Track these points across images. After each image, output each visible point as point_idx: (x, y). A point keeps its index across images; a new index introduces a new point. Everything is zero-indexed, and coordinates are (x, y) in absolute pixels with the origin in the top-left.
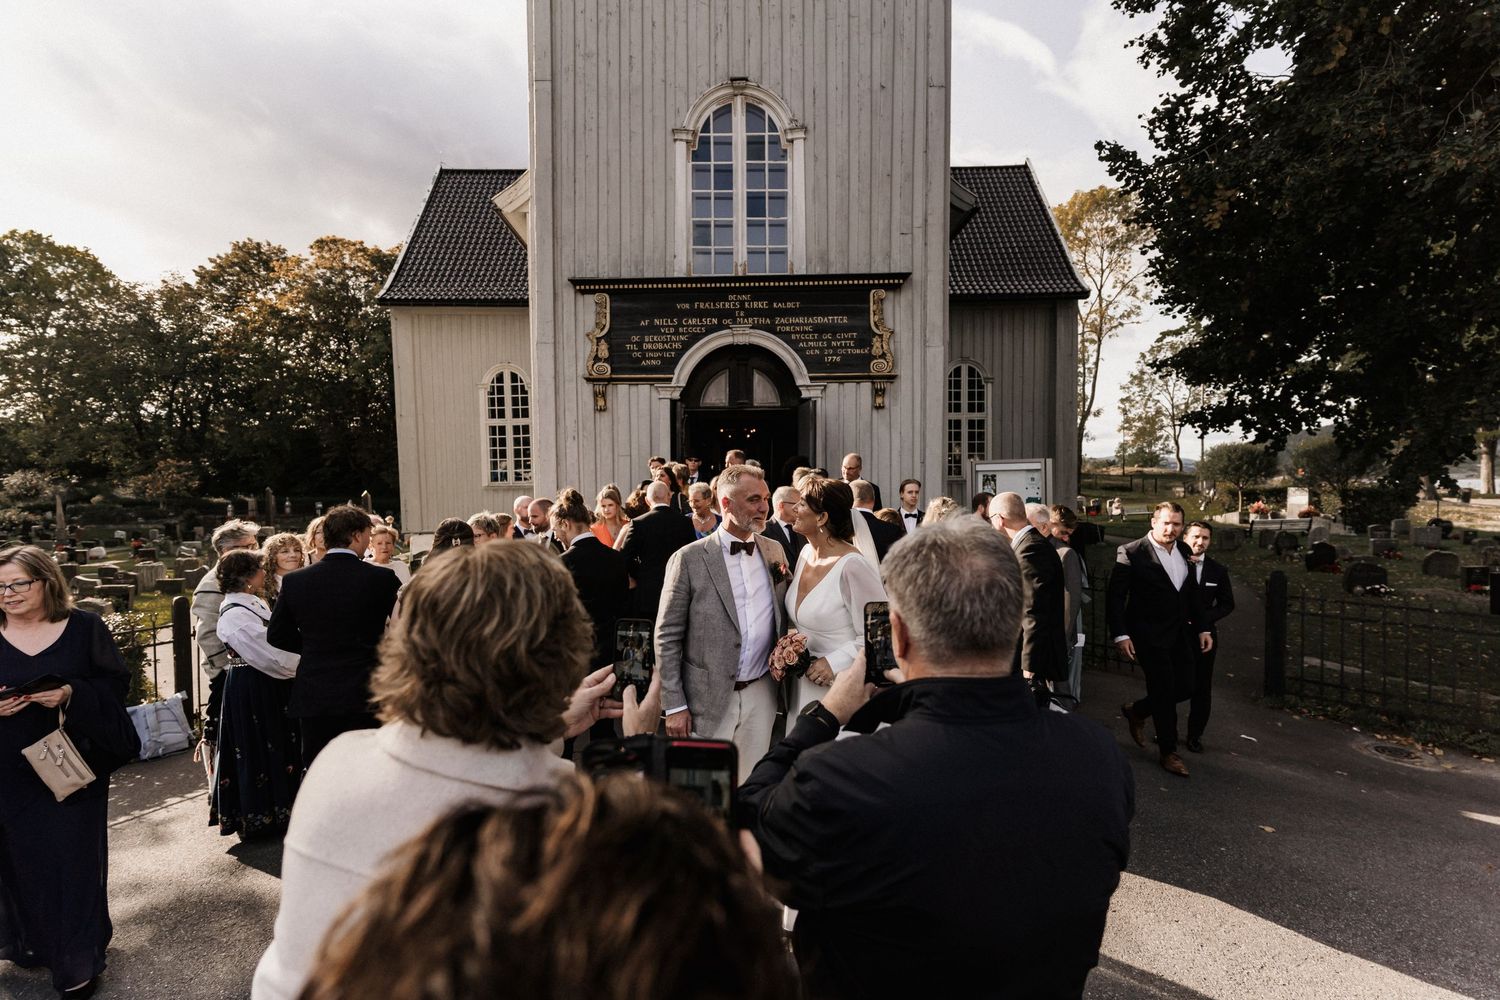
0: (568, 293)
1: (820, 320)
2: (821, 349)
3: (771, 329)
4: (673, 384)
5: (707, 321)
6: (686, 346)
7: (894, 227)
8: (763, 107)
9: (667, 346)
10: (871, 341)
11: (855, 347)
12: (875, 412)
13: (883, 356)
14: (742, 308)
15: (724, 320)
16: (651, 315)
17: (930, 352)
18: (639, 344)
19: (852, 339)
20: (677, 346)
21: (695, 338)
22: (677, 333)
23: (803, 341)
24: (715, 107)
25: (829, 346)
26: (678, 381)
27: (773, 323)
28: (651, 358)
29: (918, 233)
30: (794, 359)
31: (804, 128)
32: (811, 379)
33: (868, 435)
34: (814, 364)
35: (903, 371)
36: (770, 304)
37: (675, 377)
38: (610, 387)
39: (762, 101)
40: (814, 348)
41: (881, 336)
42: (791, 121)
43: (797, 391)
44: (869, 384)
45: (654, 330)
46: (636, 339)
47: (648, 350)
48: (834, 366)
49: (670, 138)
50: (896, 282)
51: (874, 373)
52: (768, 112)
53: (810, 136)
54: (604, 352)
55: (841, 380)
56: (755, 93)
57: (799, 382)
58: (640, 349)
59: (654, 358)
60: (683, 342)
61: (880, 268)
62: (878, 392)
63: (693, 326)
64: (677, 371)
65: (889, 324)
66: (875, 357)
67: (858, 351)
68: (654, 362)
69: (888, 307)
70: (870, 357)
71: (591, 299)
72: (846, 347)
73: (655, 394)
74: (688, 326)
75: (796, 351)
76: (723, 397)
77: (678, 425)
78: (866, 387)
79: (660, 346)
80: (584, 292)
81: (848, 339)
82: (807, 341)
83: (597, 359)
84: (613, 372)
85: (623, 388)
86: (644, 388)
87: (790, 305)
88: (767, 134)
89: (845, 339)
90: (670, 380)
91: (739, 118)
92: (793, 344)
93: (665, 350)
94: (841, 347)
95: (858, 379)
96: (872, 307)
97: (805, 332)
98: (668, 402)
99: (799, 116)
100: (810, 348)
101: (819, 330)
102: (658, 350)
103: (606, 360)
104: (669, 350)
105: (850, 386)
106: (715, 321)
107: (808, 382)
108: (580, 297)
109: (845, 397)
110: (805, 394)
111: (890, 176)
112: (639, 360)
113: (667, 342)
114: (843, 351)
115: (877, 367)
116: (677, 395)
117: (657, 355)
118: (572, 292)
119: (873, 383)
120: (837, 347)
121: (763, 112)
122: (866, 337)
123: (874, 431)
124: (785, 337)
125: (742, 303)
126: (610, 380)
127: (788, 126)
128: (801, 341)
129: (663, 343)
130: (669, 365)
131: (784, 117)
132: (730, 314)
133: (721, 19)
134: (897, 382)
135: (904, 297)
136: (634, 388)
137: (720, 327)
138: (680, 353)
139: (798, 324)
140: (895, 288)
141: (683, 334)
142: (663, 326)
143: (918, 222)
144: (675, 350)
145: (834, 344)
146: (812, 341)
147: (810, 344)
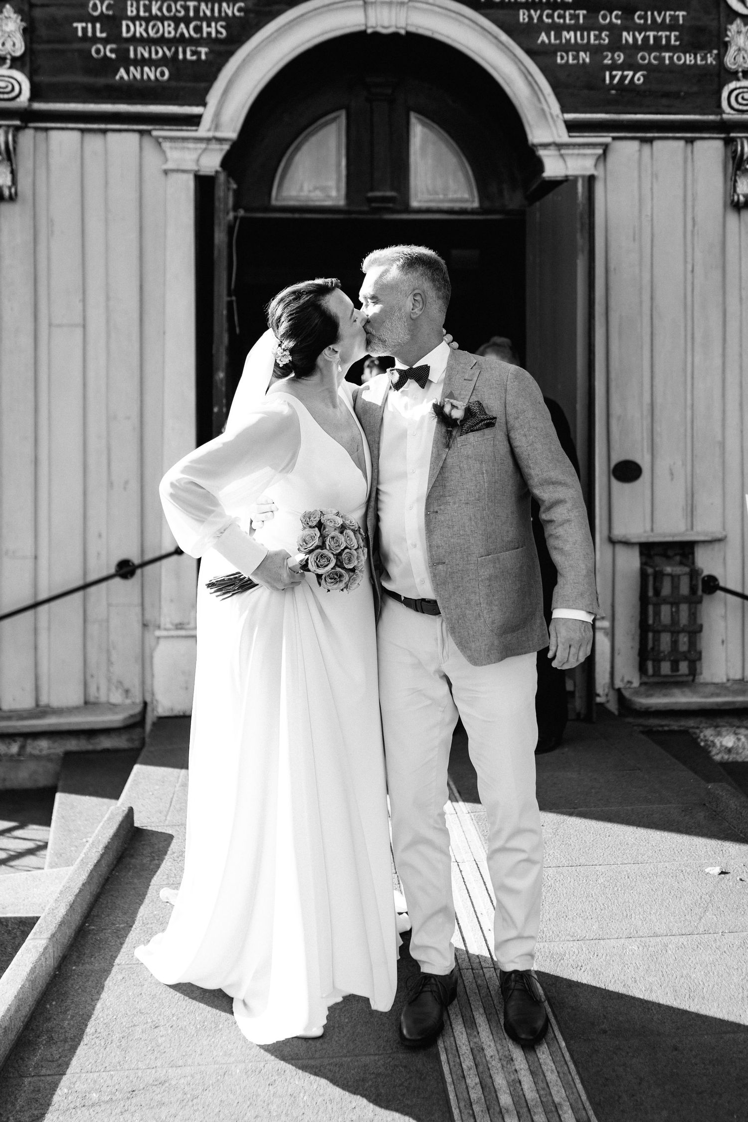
2: (596, 51)
4: (203, 131)
6: (242, 30)
9: (187, 31)
10: (722, 32)
11: (684, 48)
12: (734, 214)
18: (110, 22)
19: (671, 28)
20: (214, 30)
21: (261, 10)
23: (548, 29)
25: (616, 45)
26: (217, 126)
28: (142, 62)
30: (527, 75)
32: (572, 127)
33: (716, 275)
34: (576, 88)
37: (208, 113)
38: (27, 138)
40: (577, 48)
41: (747, 21)
43: (530, 157)
44: (719, 144)
46: (102, 8)
47: (134, 39)
48: (628, 95)
51: (729, 115)
54: (12, 40)
55: (645, 132)
57: (537, 134)
58: (114, 36)
59: (150, 62)
60: (230, 23)
62: (742, 166)
64: (214, 97)
66: (734, 74)
67: (689, 59)
68: (150, 73)
70: (725, 75)
72: (658, 46)
73: (152, 158)
75: (530, 53)
76: (332, 183)
77: (220, 237)
78: (710, 150)
79: (168, 30)
81: (663, 27)
82: (559, 29)
84: (35, 95)
85: (63, 139)
86: (123, 141)
89: (655, 26)
90: (196, 120)
92: (525, 36)
93: (182, 40)
94: (645, 46)
95: (689, 131)
97: (553, 5)
98: (189, 182)
100: (567, 47)
102: (162, 41)
103: (17, 62)
104: (191, 41)
105: (669, 149)
107: (563, 136)
109: (655, 176)
110: (553, 167)
112: (108, 66)
113: (187, 20)
114: (651, 58)
115: (739, 98)
116: (211, 162)
117: (160, 52)
119: (729, 142)
120: (636, 47)
122: (711, 22)
123: (732, 268)
124: (502, 15)
126: (27, 117)
128: (541, 27)
129: (177, 21)
130: (195, 80)
136: (94, 142)
138: (224, 50)
144: (209, 41)
145: (628, 38)
146: (575, 28)
147: (569, 36)
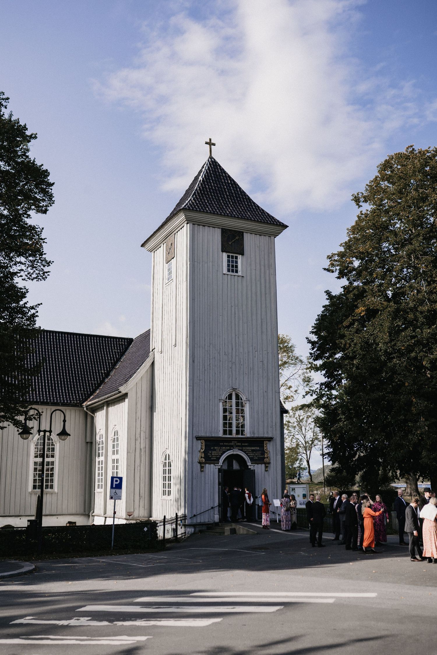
0: (195, 440)
1: (253, 448)
2: (253, 456)
3: (242, 450)
4: (219, 464)
5: (227, 448)
6: (222, 454)
7: (269, 426)
8: (239, 394)
9: (218, 454)
10: (264, 454)
12: (265, 472)
13: (267, 458)
14: (235, 445)
15: (231, 448)
16: (214, 446)
17: (278, 457)
18: (211, 454)
19: (260, 453)
20: (220, 454)
21: (224, 452)
22: (220, 451)
24: (228, 394)
25: (255, 455)
27: (242, 449)
28: (214, 457)
29: (274, 427)
30: (247, 458)
31: (249, 401)
32: (251, 463)
33: (264, 478)
34: (252, 460)
35: (272, 461)
36: (242, 444)
38: (205, 465)
39: (239, 393)
40: (252, 455)
41: (267, 453)
42: (246, 399)
43: (248, 466)
45: (215, 450)
46: (210, 452)
47: (213, 455)
48: (256, 460)
49: (219, 401)
50: (270, 439)
51: (265, 462)
52: (240, 396)
53: (250, 402)
54: (203, 456)
55: (258, 464)
56: (238, 391)
57: (248, 464)
58: (211, 455)
60: (221, 453)
61: (266, 436)
62: (266, 467)
63: (224, 449)
65: (268, 450)
66: (265, 458)
67: (262, 456)
69: (268, 445)
70: (264, 458)
71: (199, 441)
73: (214, 467)
74: (223, 449)
75: (248, 456)
78: (263, 465)
79: (216, 454)
80: (198, 440)
82: (250, 453)
83: (201, 457)
84: (205, 461)
85: (207, 465)
86: (212, 465)
87: (246, 444)
88: (240, 401)
89: (258, 453)
90: (219, 463)
91: (234, 397)
92: (247, 454)
93: (217, 455)
95: (262, 463)
96: (265, 445)
97: (249, 451)
98: (218, 469)
99: (248, 397)
100: (251, 455)
101: (253, 451)
102: (216, 455)
103: (204, 458)
104: (218, 455)
105: (260, 465)
106: (229, 448)
107: (251, 464)
108: (197, 441)
109: (259, 468)
110: (249, 467)
111: (268, 413)
112: (211, 458)
114: (258, 456)
115: (266, 460)
116: (220, 467)
118: (195, 439)
119: (265, 464)
121: (239, 395)
122: (263, 452)
123: (266, 477)
124: (245, 452)
125: (235, 443)
126: (205, 463)
127: (245, 400)
130: (218, 459)
131: (244, 397)
132: (232, 446)
133: (230, 373)
134: (270, 464)
135: (271, 443)
136: (210, 465)
137: (230, 449)
138: (221, 456)
139: (248, 449)
140: (270, 441)
141: (221, 451)
142: (217, 449)
143: (274, 424)
144: (219, 455)
145: (256, 454)
146: (251, 453)
147: (251, 454)
